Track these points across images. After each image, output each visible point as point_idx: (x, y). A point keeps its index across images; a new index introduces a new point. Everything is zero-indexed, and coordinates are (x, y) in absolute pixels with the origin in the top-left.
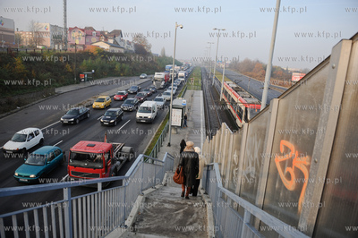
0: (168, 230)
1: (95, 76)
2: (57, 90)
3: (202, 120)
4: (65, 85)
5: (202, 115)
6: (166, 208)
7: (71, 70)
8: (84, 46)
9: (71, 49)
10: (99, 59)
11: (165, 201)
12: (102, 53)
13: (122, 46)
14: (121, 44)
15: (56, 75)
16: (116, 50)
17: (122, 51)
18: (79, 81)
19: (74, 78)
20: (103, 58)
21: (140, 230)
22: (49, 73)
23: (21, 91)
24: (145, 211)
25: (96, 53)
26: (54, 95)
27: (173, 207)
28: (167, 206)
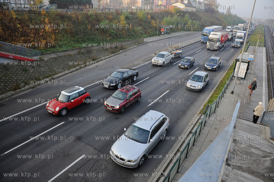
0: (258, 173)
1: (172, 30)
2: (145, 40)
3: (265, 75)
4: (150, 36)
5: (265, 70)
6: (253, 153)
7: (155, 25)
8: (165, 6)
9: (156, 9)
10: (176, 17)
11: (251, 146)
12: (179, 12)
13: (194, 6)
14: (194, 4)
15: (145, 29)
16: (190, 9)
17: (194, 10)
18: (160, 34)
19: (157, 32)
20: (179, 16)
21: (233, 165)
22: (141, 27)
23: (122, 40)
24: (234, 151)
25: (173, 12)
26: (143, 43)
27: (260, 153)
28: (253, 150)
